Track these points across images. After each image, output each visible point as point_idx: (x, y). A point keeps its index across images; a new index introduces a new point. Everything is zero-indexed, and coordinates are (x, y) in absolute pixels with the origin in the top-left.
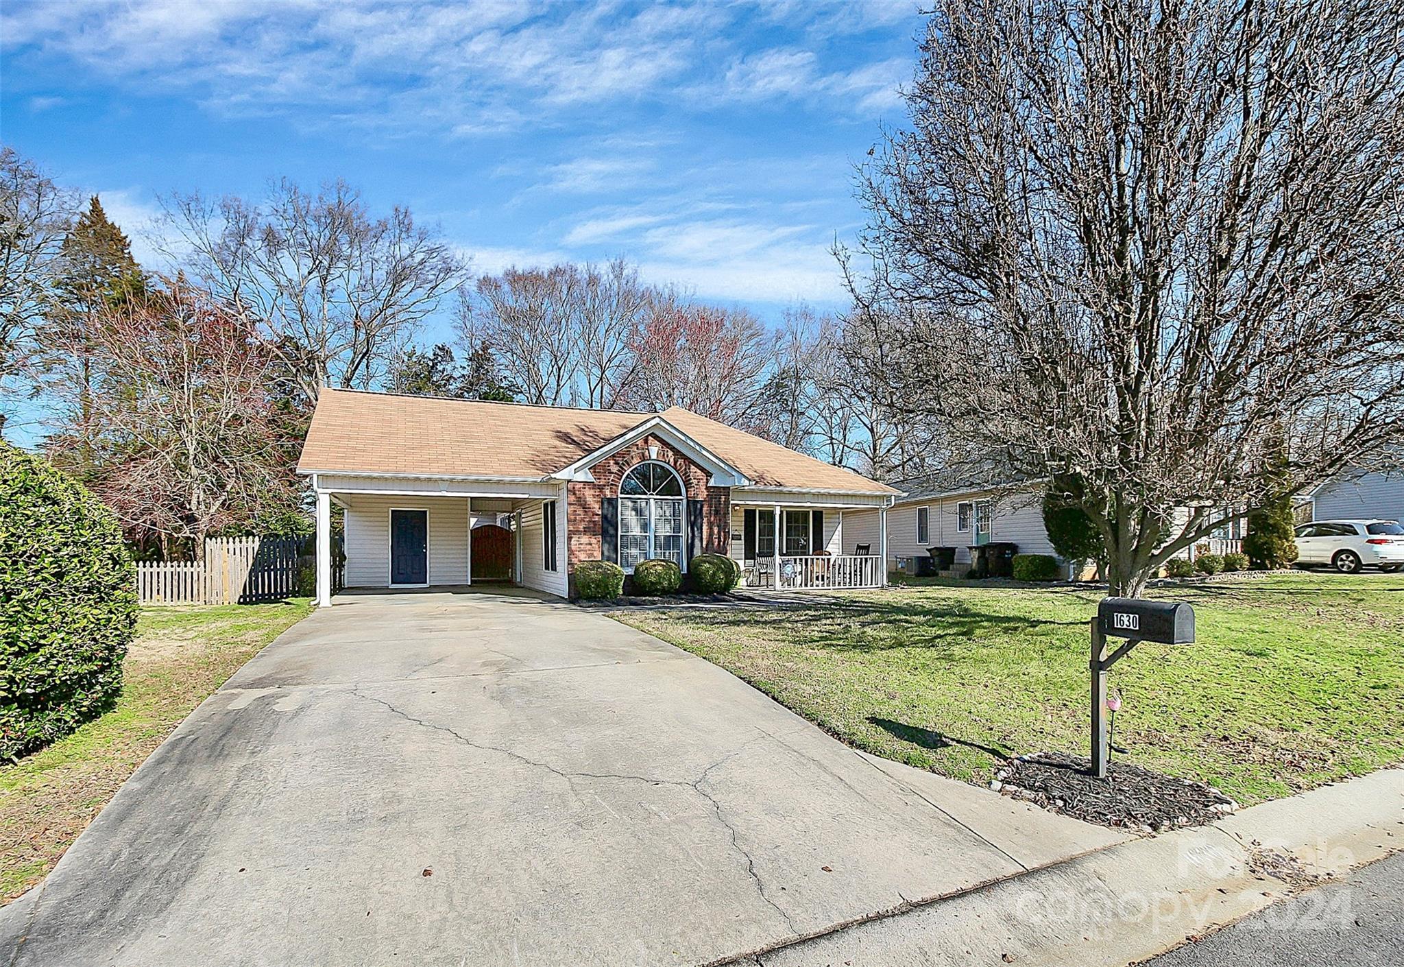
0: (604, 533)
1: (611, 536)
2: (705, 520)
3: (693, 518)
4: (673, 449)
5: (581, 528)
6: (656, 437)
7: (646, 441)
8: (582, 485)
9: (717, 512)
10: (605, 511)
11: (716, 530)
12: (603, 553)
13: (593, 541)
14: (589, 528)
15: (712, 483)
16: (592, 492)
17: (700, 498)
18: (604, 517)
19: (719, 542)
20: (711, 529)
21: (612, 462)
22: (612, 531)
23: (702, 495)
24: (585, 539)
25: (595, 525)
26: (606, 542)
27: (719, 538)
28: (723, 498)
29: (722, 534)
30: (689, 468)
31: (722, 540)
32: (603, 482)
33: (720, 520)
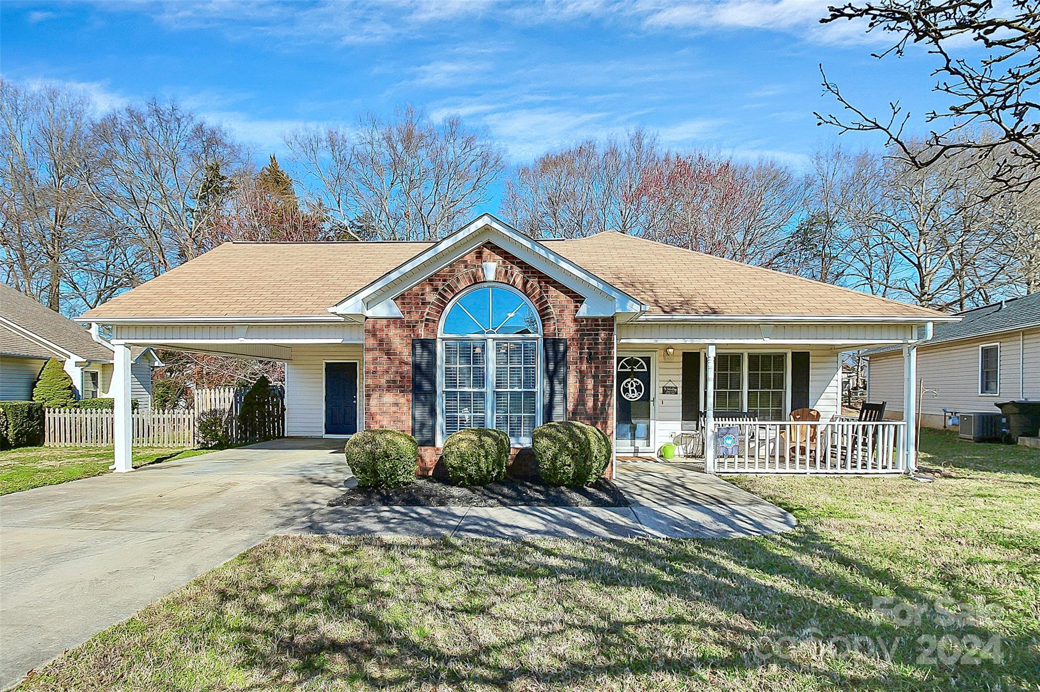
0: (417, 390)
1: (425, 393)
2: (572, 367)
3: (551, 367)
4: (521, 264)
5: (383, 381)
6: (495, 249)
7: (479, 255)
8: (385, 322)
9: (590, 358)
10: (418, 359)
11: (590, 383)
12: (414, 418)
13: (402, 400)
14: (394, 382)
15: (583, 311)
16: (399, 331)
17: (564, 335)
18: (416, 367)
19: (596, 400)
20: (582, 382)
21: (428, 289)
22: (426, 386)
23: (568, 331)
24: (389, 398)
25: (403, 377)
26: (420, 401)
27: (595, 396)
28: (603, 335)
29: (601, 390)
30: (547, 292)
31: (601, 398)
32: (415, 317)
33: (597, 368)
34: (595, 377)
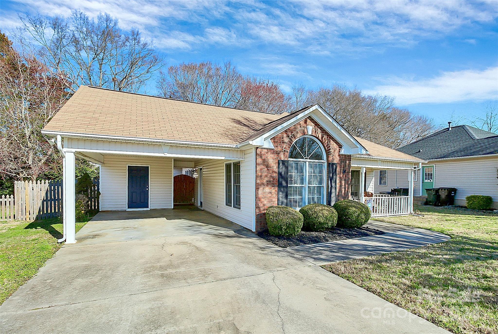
0: (280, 185)
1: (284, 187)
2: (338, 176)
3: (331, 175)
4: (321, 128)
5: (265, 181)
6: (312, 120)
7: (306, 122)
8: (266, 150)
9: (344, 172)
10: (281, 171)
11: (343, 182)
12: (278, 200)
13: (273, 191)
14: (270, 181)
15: (342, 152)
16: (272, 156)
17: (335, 162)
18: (280, 174)
19: (345, 190)
20: (341, 182)
21: (285, 135)
22: (284, 184)
23: (336, 160)
24: (267, 189)
25: (274, 179)
26: (281, 191)
27: (345, 188)
28: (347, 162)
29: (347, 186)
30: (330, 142)
31: (347, 189)
32: (279, 149)
33: (346, 176)
34: (345, 180)
